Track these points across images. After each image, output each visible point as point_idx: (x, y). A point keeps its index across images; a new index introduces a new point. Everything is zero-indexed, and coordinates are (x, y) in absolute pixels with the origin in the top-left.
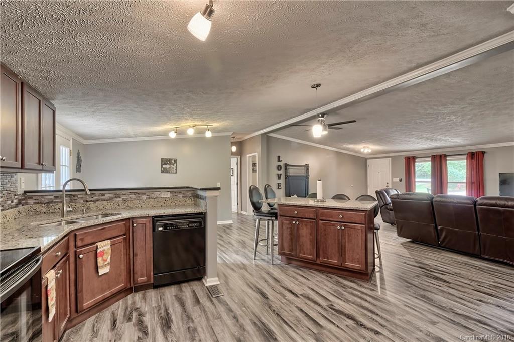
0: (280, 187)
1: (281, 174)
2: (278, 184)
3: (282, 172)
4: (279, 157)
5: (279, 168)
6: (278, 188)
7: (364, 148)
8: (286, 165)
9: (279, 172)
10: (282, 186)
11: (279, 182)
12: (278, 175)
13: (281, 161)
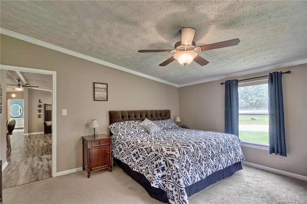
3: (42, 108)
4: (40, 100)
6: (39, 117)
8: (45, 105)
9: (40, 109)
10: (42, 116)
11: (40, 114)
12: (39, 110)
13: (41, 102)
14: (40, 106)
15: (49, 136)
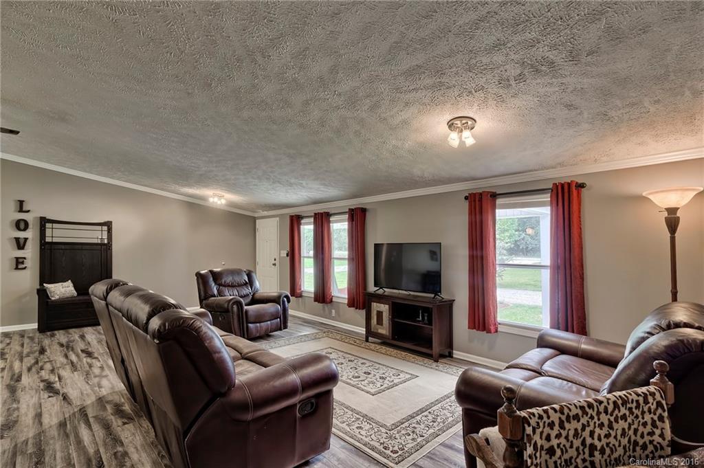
0: (20, 266)
1: (26, 239)
2: (17, 259)
3: (31, 234)
4: (21, 203)
5: (21, 225)
6: (17, 268)
7: (214, 195)
8: (43, 222)
9: (22, 235)
10: (28, 263)
11: (20, 254)
12: (17, 240)
13: (28, 211)
14: (22, 226)
15: (62, 345)
